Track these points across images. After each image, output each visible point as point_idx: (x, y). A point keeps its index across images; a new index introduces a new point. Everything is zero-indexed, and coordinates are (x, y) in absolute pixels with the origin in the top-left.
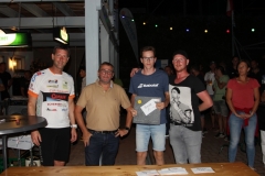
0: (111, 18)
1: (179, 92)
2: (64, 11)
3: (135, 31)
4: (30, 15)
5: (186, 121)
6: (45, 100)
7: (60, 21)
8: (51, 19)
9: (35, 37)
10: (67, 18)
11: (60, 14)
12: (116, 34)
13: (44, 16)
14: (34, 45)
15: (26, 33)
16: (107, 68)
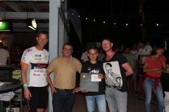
0: (66, 14)
1: (111, 66)
2: (34, 9)
4: (12, 10)
5: (117, 85)
6: (32, 68)
7: (32, 15)
8: (26, 13)
9: (15, 25)
10: (37, 13)
11: (32, 10)
12: (68, 25)
13: (21, 11)
14: (14, 30)
15: (9, 22)
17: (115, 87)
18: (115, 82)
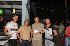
0: (29, 6)
1: (48, 30)
3: (36, 10)
5: (50, 39)
6: (12, 31)
8: (11, 6)
12: (30, 11)
14: (6, 13)
16: (27, 21)
17: (49, 39)
18: (49, 37)
